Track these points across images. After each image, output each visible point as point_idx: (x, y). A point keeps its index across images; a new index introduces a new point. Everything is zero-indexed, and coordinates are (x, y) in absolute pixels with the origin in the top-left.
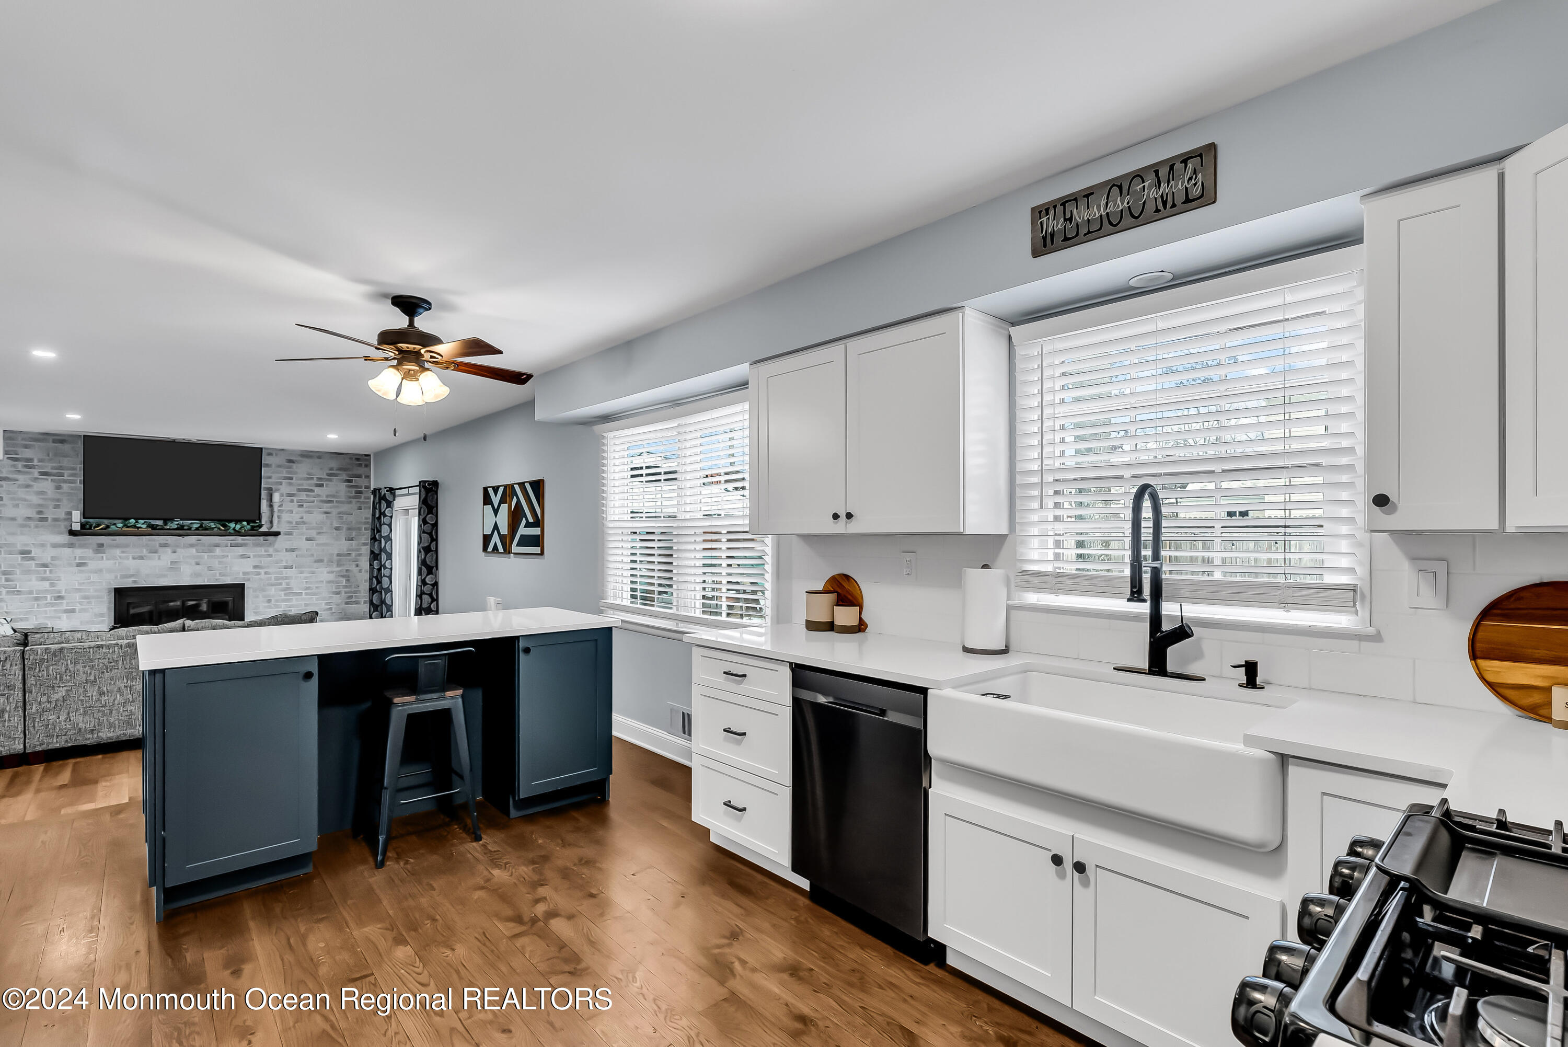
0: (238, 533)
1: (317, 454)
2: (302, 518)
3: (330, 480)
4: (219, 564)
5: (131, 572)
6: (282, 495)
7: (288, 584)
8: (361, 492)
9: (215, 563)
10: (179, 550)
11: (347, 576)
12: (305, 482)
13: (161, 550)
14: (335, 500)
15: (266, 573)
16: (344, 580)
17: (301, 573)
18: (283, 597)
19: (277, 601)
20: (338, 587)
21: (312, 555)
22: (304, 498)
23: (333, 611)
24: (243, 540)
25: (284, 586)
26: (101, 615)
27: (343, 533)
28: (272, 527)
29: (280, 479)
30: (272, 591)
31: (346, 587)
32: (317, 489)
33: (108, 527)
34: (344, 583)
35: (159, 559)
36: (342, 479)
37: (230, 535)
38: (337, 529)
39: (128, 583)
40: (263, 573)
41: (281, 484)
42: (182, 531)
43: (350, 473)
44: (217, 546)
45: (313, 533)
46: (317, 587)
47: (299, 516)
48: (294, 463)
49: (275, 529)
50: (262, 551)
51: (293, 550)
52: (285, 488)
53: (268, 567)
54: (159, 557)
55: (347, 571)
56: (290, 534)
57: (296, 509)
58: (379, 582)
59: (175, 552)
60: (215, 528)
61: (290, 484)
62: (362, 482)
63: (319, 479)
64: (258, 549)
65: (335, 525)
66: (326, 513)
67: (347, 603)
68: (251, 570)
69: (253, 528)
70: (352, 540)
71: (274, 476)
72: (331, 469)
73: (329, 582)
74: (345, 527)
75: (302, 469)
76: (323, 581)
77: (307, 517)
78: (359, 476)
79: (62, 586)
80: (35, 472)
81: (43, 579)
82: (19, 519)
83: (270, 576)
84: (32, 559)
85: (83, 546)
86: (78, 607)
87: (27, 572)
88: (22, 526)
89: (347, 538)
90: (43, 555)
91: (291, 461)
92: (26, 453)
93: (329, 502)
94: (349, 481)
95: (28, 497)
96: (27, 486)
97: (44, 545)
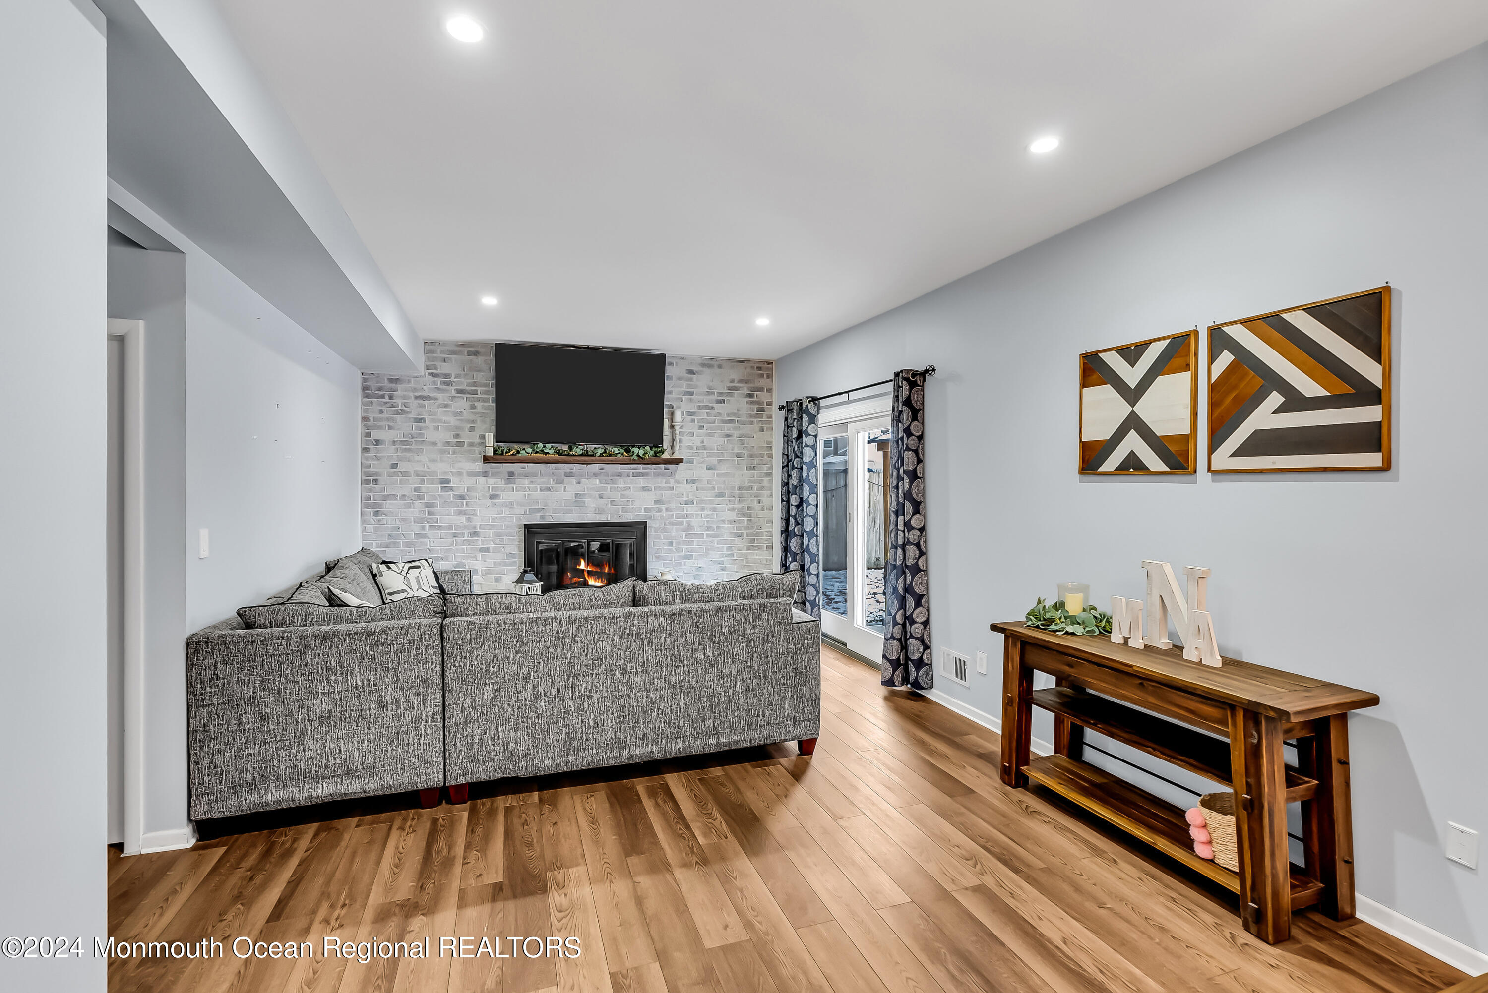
0: (641, 460)
1: (718, 363)
2: (703, 442)
3: (731, 395)
4: (621, 498)
5: (539, 507)
6: (683, 415)
7: (689, 523)
8: (762, 410)
9: (617, 496)
10: (583, 480)
11: (748, 513)
12: (705, 398)
13: (566, 480)
14: (736, 419)
15: (667, 509)
16: (746, 519)
17: (703, 509)
18: (684, 539)
19: (678, 543)
20: (739, 528)
21: (713, 488)
22: (705, 417)
24: (644, 468)
25: (685, 525)
26: (512, 556)
27: (745, 461)
28: (673, 453)
29: (682, 394)
30: (673, 531)
31: (748, 528)
32: (717, 406)
33: (518, 452)
34: (746, 524)
35: (565, 490)
36: (742, 393)
37: (634, 462)
38: (738, 455)
39: (536, 519)
40: (664, 510)
41: (683, 400)
42: (587, 458)
43: (752, 385)
44: (620, 475)
45: (714, 461)
46: (718, 528)
47: (700, 439)
48: (694, 373)
49: (676, 455)
50: (662, 482)
51: (693, 482)
52: (686, 406)
53: (669, 502)
54: (565, 488)
55: (748, 508)
56: (691, 461)
57: (696, 431)
59: (579, 483)
60: (619, 453)
61: (691, 400)
62: (764, 397)
63: (720, 393)
64: (659, 480)
65: (736, 451)
66: (728, 436)
67: (749, 548)
68: (652, 505)
69: (655, 455)
70: (754, 469)
71: (675, 390)
72: (732, 381)
73: (730, 522)
74: (746, 453)
75: (703, 381)
76: (723, 521)
77: (708, 441)
78: (761, 390)
79: (477, 521)
80: (452, 389)
81: (461, 513)
82: (439, 444)
83: (671, 513)
84: (451, 489)
85: (495, 475)
86: (491, 546)
87: (446, 504)
88: (442, 452)
89: (749, 468)
90: (461, 484)
91: (691, 372)
92: (444, 368)
93: (731, 422)
94: (751, 396)
95: (447, 419)
96: (446, 406)
97: (460, 474)
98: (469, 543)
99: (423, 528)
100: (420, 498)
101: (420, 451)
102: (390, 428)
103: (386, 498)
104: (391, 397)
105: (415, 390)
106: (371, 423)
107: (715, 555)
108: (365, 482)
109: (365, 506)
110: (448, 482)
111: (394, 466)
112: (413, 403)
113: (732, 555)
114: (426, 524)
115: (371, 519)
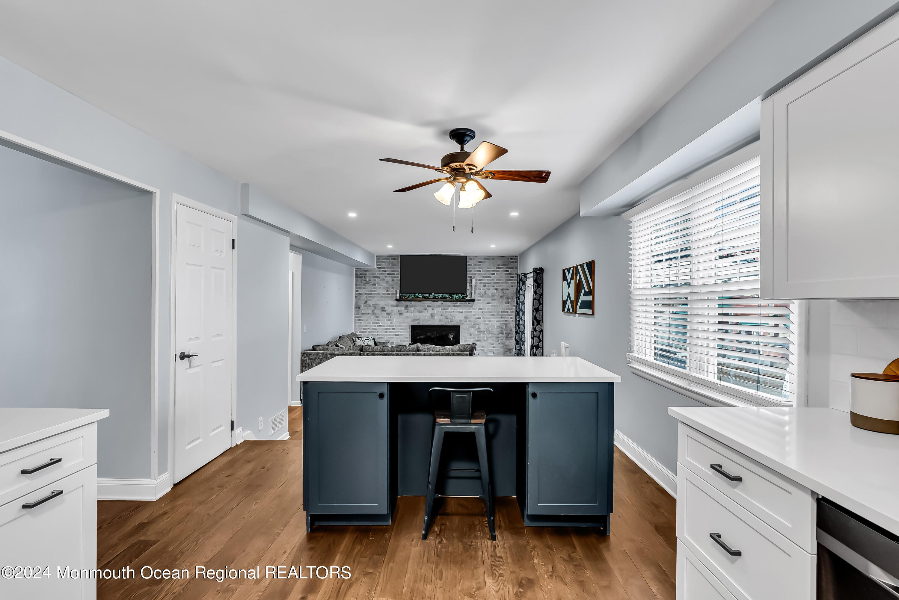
0: (457, 300)
1: (492, 257)
3: (498, 271)
4: (450, 316)
5: (417, 319)
6: (476, 280)
7: (479, 327)
8: (513, 277)
9: (448, 315)
10: (434, 308)
11: (506, 323)
12: (486, 273)
13: (428, 308)
14: (500, 282)
15: (469, 321)
16: (505, 326)
17: (485, 321)
19: (474, 335)
20: (501, 330)
21: (490, 312)
22: (486, 281)
23: (499, 342)
24: (459, 303)
25: (477, 328)
26: (407, 338)
27: (504, 300)
29: (475, 272)
30: (472, 330)
31: (505, 329)
32: (491, 276)
33: (409, 297)
34: (505, 328)
35: (427, 313)
36: (503, 270)
37: (454, 301)
38: (501, 297)
39: (416, 324)
40: (468, 321)
41: (476, 274)
42: (435, 299)
43: (508, 266)
44: (449, 306)
45: (490, 300)
46: (492, 329)
47: (484, 291)
48: (481, 263)
49: (472, 298)
50: (467, 309)
51: (481, 309)
52: (477, 277)
53: (470, 318)
54: (427, 311)
55: (506, 321)
56: (479, 300)
57: (482, 287)
58: (519, 328)
59: (433, 309)
60: (448, 297)
61: (480, 274)
62: (513, 271)
63: (493, 271)
65: (500, 295)
66: (496, 289)
67: (506, 339)
69: (463, 297)
70: (509, 304)
71: (473, 270)
72: (499, 265)
73: (497, 326)
74: (505, 296)
75: (485, 266)
76: (494, 326)
77: (488, 292)
78: (512, 268)
79: (394, 324)
80: (386, 273)
81: (388, 320)
82: (381, 294)
83: (471, 322)
84: (385, 311)
85: (401, 306)
86: (399, 333)
87: (383, 317)
88: (382, 297)
89: (506, 303)
90: (388, 309)
91: (480, 262)
92: (383, 265)
93: (498, 283)
94: (507, 271)
95: (384, 284)
96: (384, 280)
97: (388, 305)
98: (391, 332)
99: (375, 326)
100: (374, 314)
101: (374, 297)
102: (364, 288)
103: (363, 314)
104: (365, 277)
105: (373, 274)
106: (358, 287)
107: (490, 341)
108: (356, 308)
109: (356, 317)
110: (384, 308)
111: (366, 303)
112: (372, 279)
113: (498, 341)
114: (376, 325)
115: (358, 322)
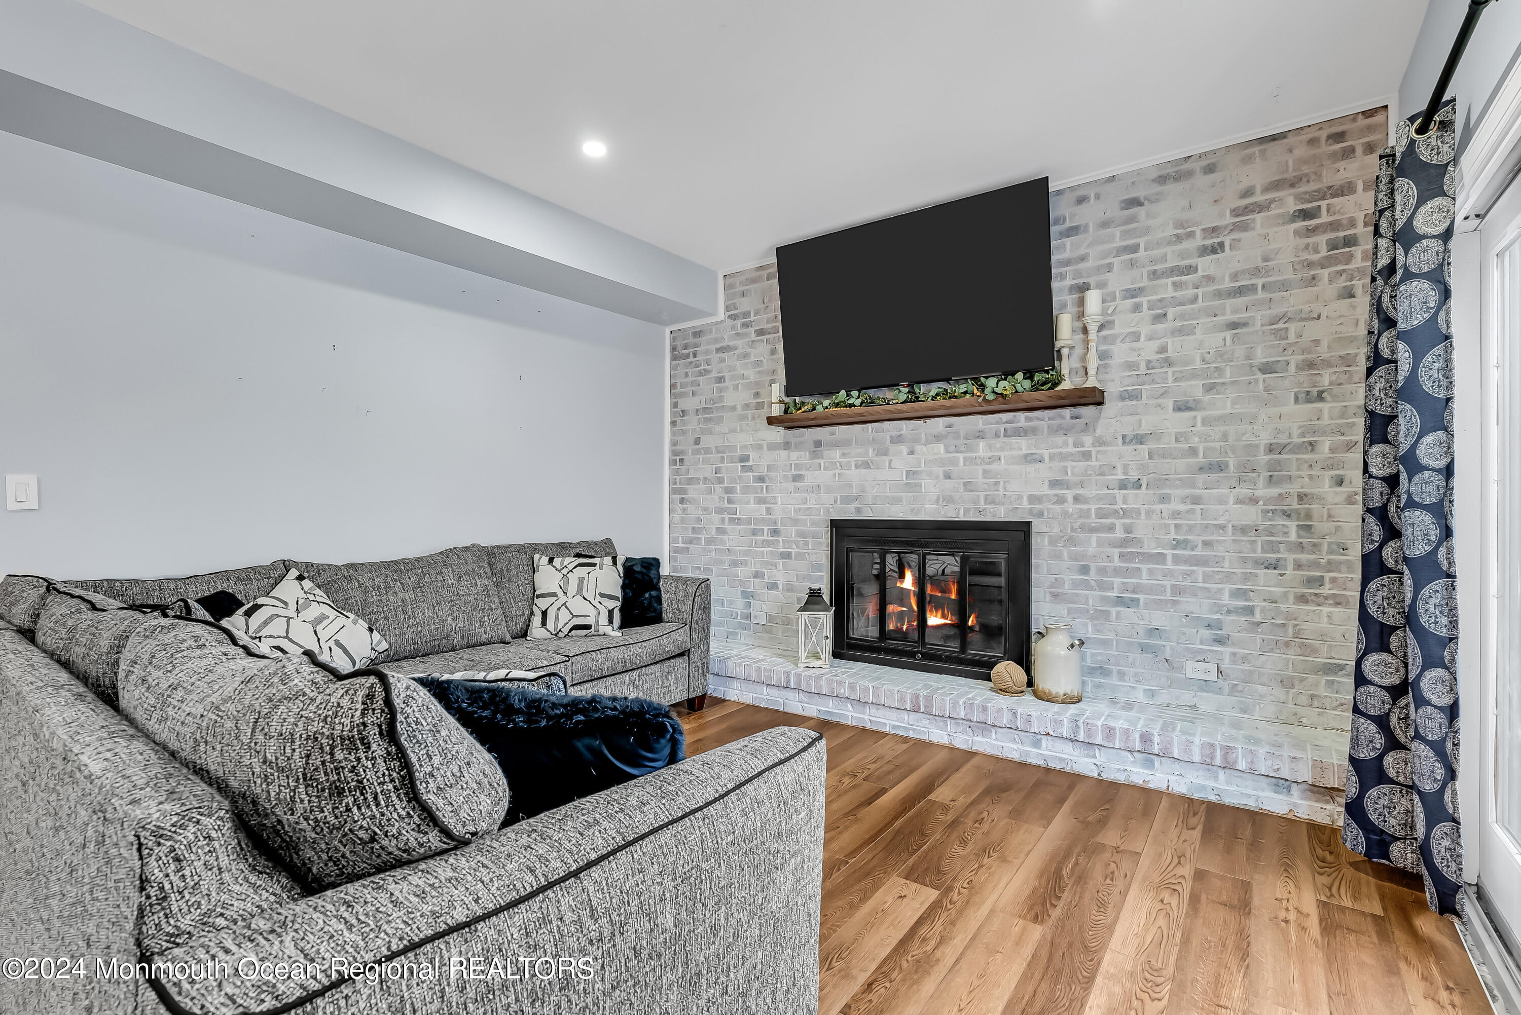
0: (1009, 404)
1: (1204, 163)
2: (1163, 349)
3: (1243, 227)
4: (984, 477)
5: (854, 492)
6: (1108, 297)
7: (1128, 529)
8: (1350, 242)
9: (978, 474)
10: (918, 448)
12: (1169, 250)
13: (893, 448)
14: (1259, 282)
15: (1076, 499)
16: (1292, 525)
17: (1164, 499)
18: (1117, 562)
19: (1102, 571)
20: (1272, 547)
21: (1193, 451)
22: (1170, 293)
23: (1258, 617)
24: (1028, 419)
25: (1119, 533)
26: (817, 568)
27: (1289, 380)
28: (1082, 382)
29: (1103, 258)
30: (1092, 545)
32: (1203, 261)
35: (890, 467)
36: (1279, 216)
37: (993, 409)
38: (1267, 369)
39: (849, 513)
40: (1070, 499)
41: (1109, 268)
42: (915, 406)
44: (980, 435)
45: (1194, 389)
46: (1206, 544)
47: (1156, 344)
48: (1140, 204)
49: (1088, 388)
50: (1067, 444)
51: (1140, 440)
52: (1118, 281)
53: (1082, 484)
54: (891, 461)
55: (1301, 497)
56: (1133, 396)
57: (1147, 328)
58: (1393, 533)
59: (912, 453)
60: (966, 394)
61: (1132, 264)
63: (1212, 230)
64: (1060, 440)
65: (1260, 356)
66: (1234, 325)
67: (1302, 599)
69: (1041, 389)
70: (1320, 397)
71: (1094, 251)
72: (1248, 192)
73: (1244, 529)
74: (1295, 360)
75: (1164, 214)
76: (1223, 527)
77: (1179, 346)
79: (778, 514)
80: (752, 330)
81: (761, 501)
82: (739, 408)
83: (1085, 507)
84: (750, 468)
85: (799, 446)
86: (794, 551)
87: (746, 490)
88: (742, 418)
89: (1302, 396)
90: (761, 461)
91: (1135, 202)
92: (744, 305)
93: (1240, 291)
94: (1305, 215)
95: (746, 373)
96: (746, 356)
97: (760, 447)
98: (769, 543)
99: (723, 520)
100: (720, 481)
101: (720, 420)
102: (694, 394)
103: (690, 481)
104: (695, 355)
105: (716, 340)
106: (679, 390)
107: (1200, 607)
108: (673, 462)
109: (673, 491)
110: (744, 459)
111: (697, 441)
112: (715, 357)
113: (1250, 611)
114: (726, 516)
115: (678, 507)
